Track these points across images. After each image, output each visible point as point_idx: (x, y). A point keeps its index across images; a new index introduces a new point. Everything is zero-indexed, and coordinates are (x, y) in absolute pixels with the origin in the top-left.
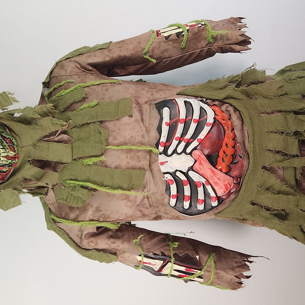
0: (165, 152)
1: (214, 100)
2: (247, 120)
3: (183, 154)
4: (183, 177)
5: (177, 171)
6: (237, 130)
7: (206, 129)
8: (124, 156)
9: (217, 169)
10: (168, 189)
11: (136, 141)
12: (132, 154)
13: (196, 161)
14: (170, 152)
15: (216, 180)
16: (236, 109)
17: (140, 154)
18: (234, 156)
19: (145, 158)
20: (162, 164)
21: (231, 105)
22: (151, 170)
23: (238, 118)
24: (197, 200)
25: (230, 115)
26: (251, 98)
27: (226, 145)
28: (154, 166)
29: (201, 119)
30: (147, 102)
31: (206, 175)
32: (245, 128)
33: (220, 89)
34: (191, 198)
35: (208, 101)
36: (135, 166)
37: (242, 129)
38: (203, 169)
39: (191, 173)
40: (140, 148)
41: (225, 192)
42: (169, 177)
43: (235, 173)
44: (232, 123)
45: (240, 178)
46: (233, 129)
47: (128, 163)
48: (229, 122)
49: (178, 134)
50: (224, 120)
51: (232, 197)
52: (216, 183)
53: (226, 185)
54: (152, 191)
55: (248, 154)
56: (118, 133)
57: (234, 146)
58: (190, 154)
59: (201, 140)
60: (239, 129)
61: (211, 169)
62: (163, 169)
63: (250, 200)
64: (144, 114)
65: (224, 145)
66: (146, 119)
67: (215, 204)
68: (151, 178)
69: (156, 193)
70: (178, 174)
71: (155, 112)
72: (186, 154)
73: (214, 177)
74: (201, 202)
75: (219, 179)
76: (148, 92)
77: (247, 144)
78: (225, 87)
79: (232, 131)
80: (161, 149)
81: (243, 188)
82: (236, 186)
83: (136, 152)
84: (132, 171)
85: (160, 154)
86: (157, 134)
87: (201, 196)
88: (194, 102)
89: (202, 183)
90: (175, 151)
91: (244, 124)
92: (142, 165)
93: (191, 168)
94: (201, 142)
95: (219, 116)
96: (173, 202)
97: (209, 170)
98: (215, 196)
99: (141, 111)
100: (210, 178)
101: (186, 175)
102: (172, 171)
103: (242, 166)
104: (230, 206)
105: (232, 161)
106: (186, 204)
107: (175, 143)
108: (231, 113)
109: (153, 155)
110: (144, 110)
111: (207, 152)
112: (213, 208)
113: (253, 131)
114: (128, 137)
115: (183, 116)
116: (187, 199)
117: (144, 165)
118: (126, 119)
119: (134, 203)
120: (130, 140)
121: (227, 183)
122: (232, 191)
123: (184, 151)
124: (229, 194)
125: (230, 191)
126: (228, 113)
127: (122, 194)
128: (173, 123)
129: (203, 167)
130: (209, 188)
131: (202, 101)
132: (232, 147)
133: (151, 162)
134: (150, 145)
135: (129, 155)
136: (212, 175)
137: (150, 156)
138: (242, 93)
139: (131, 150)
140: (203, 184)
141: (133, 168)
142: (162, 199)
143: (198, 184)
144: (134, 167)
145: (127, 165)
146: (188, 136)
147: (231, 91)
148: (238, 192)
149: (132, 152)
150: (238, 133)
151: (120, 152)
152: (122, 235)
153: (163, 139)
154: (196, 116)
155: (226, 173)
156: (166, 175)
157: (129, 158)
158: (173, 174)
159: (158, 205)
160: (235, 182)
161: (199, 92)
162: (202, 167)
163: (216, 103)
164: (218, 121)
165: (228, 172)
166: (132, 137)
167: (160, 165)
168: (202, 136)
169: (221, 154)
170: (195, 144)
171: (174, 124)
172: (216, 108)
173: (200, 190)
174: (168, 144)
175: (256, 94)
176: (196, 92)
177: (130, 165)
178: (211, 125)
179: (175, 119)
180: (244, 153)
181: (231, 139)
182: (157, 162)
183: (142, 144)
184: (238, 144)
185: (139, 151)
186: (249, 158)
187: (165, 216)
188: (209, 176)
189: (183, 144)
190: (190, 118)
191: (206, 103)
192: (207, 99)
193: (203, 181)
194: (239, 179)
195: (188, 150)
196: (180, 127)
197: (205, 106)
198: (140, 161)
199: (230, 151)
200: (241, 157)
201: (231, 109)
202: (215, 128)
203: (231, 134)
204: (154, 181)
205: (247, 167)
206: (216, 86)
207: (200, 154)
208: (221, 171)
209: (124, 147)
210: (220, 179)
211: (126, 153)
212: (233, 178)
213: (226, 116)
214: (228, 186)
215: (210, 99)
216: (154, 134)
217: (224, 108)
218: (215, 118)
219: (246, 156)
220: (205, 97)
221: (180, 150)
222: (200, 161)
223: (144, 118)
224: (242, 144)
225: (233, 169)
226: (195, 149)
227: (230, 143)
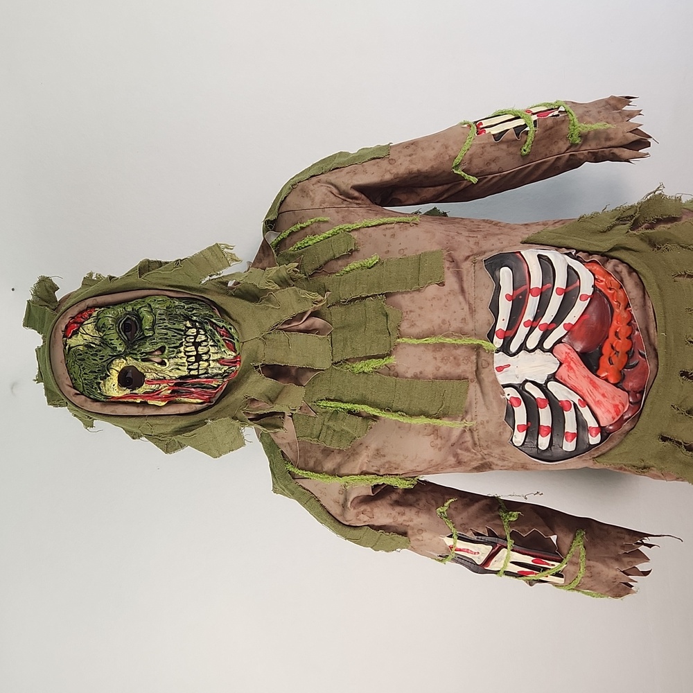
0: (505, 349)
1: (590, 253)
2: (652, 289)
3: (538, 351)
4: (537, 394)
5: (526, 381)
6: (636, 308)
7: (579, 307)
8: (429, 356)
9: (599, 377)
10: (510, 414)
11: (451, 329)
12: (444, 352)
13: (561, 364)
14: (514, 347)
15: (599, 397)
16: (631, 270)
17: (459, 352)
18: (630, 354)
19: (468, 359)
20: (500, 369)
21: (622, 262)
22: (480, 382)
23: (637, 285)
24: (563, 434)
25: (622, 281)
26: (659, 249)
27: (616, 334)
28: (485, 374)
29: (570, 288)
30: (469, 256)
31: (580, 388)
32: (649, 304)
33: (602, 232)
34: (552, 430)
35: (580, 254)
36: (450, 373)
37: (644, 305)
38: (574, 378)
39: (553, 386)
40: (459, 342)
41: (614, 419)
42: (512, 393)
43: (631, 384)
44: (625, 295)
45: (641, 393)
46: (628, 305)
47: (438, 368)
48: (621, 293)
49: (529, 315)
50: (610, 289)
51: (626, 426)
52: (598, 403)
53: (616, 406)
54: (480, 419)
55: (655, 350)
56: (419, 315)
57: (630, 335)
58: (551, 350)
59: (571, 326)
60: (638, 305)
61: (588, 377)
62: (502, 378)
63: (658, 431)
64: (465, 278)
65: (611, 334)
66: (468, 288)
67: (594, 440)
68: (479, 394)
69: (488, 422)
70: (529, 387)
71: (485, 275)
72: (544, 351)
73: (594, 391)
74: (570, 438)
75: (603, 395)
76: (470, 239)
77: (652, 331)
78: (610, 228)
79: (625, 309)
80: (498, 342)
81: (646, 410)
82: (633, 409)
83: (452, 348)
84: (445, 383)
85: (498, 351)
86: (491, 316)
87: (571, 426)
88: (556, 256)
89: (572, 403)
90: (523, 347)
91: (647, 296)
92: (462, 372)
93: (553, 377)
94: (570, 329)
95: (602, 281)
96: (519, 437)
97: (586, 379)
98: (597, 426)
99: (459, 275)
100: (587, 393)
101: (543, 388)
102: (517, 382)
103: (645, 372)
104: (621, 442)
105: (628, 362)
106: (544, 442)
107: (522, 330)
108: (623, 276)
109: (483, 354)
110: (464, 272)
111: (579, 347)
112: (591, 447)
113: (664, 308)
114: (438, 321)
115: (536, 281)
116: (545, 432)
117: (465, 371)
118: (432, 290)
119: (447, 441)
120: (440, 327)
121: (617, 403)
122: (626, 417)
123: (540, 346)
124: (620, 422)
125: (622, 416)
126: (617, 275)
127: (426, 425)
128: (520, 294)
129: (573, 374)
130: (586, 413)
131: (569, 254)
132: (627, 338)
133: (480, 366)
134: (476, 336)
135: (439, 355)
136: (592, 388)
137: (478, 355)
138: (642, 239)
139: (443, 345)
140: (575, 404)
141: (447, 378)
142: (498, 432)
143: (565, 404)
144: (447, 375)
145: (435, 372)
146: (547, 318)
147: (623, 237)
148: (636, 418)
149: (444, 349)
150: (635, 313)
151: (423, 348)
152: (415, 499)
153: (502, 325)
154: (561, 282)
155: (615, 385)
156: (507, 390)
157: (439, 359)
158: (520, 388)
159: (489, 443)
160: (631, 400)
161: (564, 239)
162: (572, 375)
163: (596, 258)
164: (600, 291)
165: (619, 383)
166: (444, 322)
167: (496, 371)
168: (572, 317)
169: (606, 349)
170: (560, 332)
171: (520, 297)
172: (596, 267)
173: (570, 416)
174: (510, 333)
175: (668, 241)
176: (559, 237)
177: (441, 372)
178: (589, 299)
179: (523, 288)
180: (649, 348)
181: (625, 324)
182: (490, 367)
183: (463, 333)
184: (637, 332)
185: (456, 347)
186: (657, 356)
187: (500, 463)
188: (585, 391)
189: (538, 333)
190: (549, 285)
191: (577, 258)
192: (578, 251)
193: (575, 399)
194: (638, 395)
195: (548, 344)
196: (533, 303)
197: (576, 265)
198: (458, 365)
199: (622, 345)
200: (643, 356)
201: (622, 269)
202: (595, 303)
203: (625, 315)
204: (485, 401)
205: (655, 373)
206: (593, 227)
207: (568, 351)
208: (606, 380)
209: (432, 340)
210: (606, 395)
211: (433, 351)
212: (628, 392)
213: (614, 281)
214: (620, 407)
215: (584, 252)
216: (484, 315)
217: (610, 266)
218: (594, 286)
219: (652, 355)
220: (576, 247)
221: (532, 343)
222: (569, 363)
223: (465, 286)
224: (645, 332)
225: (627, 378)
226: (559, 341)
227: (624, 330)
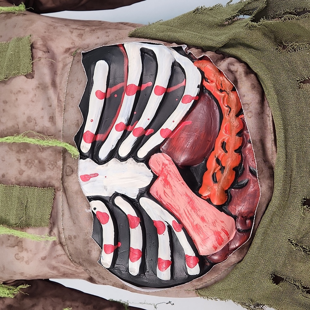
0: (93, 155)
1: (204, 49)
3: (131, 160)
4: (128, 210)
5: (116, 194)
6: (250, 114)
7: (182, 109)
8: (12, 157)
9: (200, 196)
10: (98, 231)
11: (38, 128)
12: (28, 154)
13: (155, 178)
14: (103, 153)
15: (198, 221)
16: (249, 71)
17: (44, 155)
18: (238, 171)
19: (54, 164)
20: (86, 178)
21: (240, 60)
22: (65, 191)
23: (253, 87)
24: (157, 260)
25: (235, 81)
27: (224, 145)
28: (71, 183)
29: (173, 89)
30: (70, 49)
31: (177, 208)
33: (219, 26)
34: (143, 254)
35: (193, 51)
36: (34, 178)
37: (261, 113)
38: (170, 194)
39: (145, 202)
40: (44, 143)
41: (216, 248)
42: (100, 207)
44: (238, 99)
45: (251, 219)
46: (240, 113)
47: (21, 172)
48: (233, 96)
49: (123, 117)
50: (221, 91)
51: (233, 258)
52: (197, 228)
53: (217, 234)
54: (67, 233)
55: (271, 168)
56: (4, 110)
57: (240, 148)
58: (146, 160)
60: (253, 111)
61: (187, 195)
62: (89, 189)
64: (59, 72)
65: (218, 144)
66: (61, 83)
68: (66, 206)
69: (75, 237)
70: (119, 201)
71: (81, 68)
72: (137, 160)
73: (192, 213)
74: (164, 266)
75: (203, 219)
79: (237, 116)
80: (86, 147)
82: (241, 237)
83: (37, 150)
84: (27, 190)
85: (83, 156)
86: (80, 116)
87: (164, 253)
88: (161, 50)
89: (166, 225)
90: (114, 154)
91: (266, 104)
92: (48, 178)
93: (146, 192)
94: (169, 137)
95: (212, 82)
96: (107, 259)
97: (184, 197)
99: (53, 67)
100: (184, 215)
101: (134, 203)
102: (106, 194)
103: (256, 194)
105: (235, 181)
106: (134, 267)
107: (115, 135)
108: (238, 77)
109: (69, 160)
110: (60, 65)
111: (182, 158)
112: (190, 278)
113: (284, 119)
114: (22, 119)
115: (134, 78)
116: (137, 256)
117: (50, 177)
118: (20, 82)
120: (25, 125)
121: (219, 229)
122: (233, 246)
123: (133, 154)
124: (226, 252)
125: (228, 245)
126: (231, 76)
129: (170, 190)
130: (181, 236)
131: (178, 50)
132: (235, 151)
133: (65, 174)
134: (65, 139)
135: (23, 157)
136: (189, 209)
140: (169, 227)
141: (30, 184)
142: (86, 250)
143: (159, 226)
144: (31, 181)
145: (19, 176)
146: (143, 122)
148: (245, 248)
149: (28, 151)
150: (250, 121)
151: (6, 148)
153: (91, 127)
154: (162, 80)
155: (220, 208)
156: (94, 204)
157: (23, 162)
158: (109, 202)
160: (240, 227)
161: (175, 32)
162: (168, 191)
163: (208, 54)
164: (210, 93)
165: (224, 205)
166: (29, 119)
167: (81, 180)
168: (171, 124)
169: (212, 164)
170: (156, 140)
171: (116, 96)
173: (164, 239)
174: (99, 137)
176: (169, 30)
177: (24, 178)
179: (119, 86)
180: (262, 165)
181: (234, 133)
182: (74, 175)
184: (249, 145)
185: (43, 149)
188: (182, 211)
189: (131, 139)
190: (150, 84)
191: (185, 54)
192: (189, 47)
193: (170, 220)
194: (248, 221)
195: (142, 153)
197: (184, 61)
198: (44, 170)
199: (230, 160)
200: (253, 173)
201: (239, 68)
202: (201, 107)
203: (235, 123)
204: (71, 213)
205: (267, 195)
206: (211, 19)
207: (167, 162)
208: (209, 201)
210: (206, 219)
211: (18, 152)
212: (235, 218)
213: (227, 83)
214: (223, 235)
215: (197, 47)
216: (74, 114)
217: (223, 65)
218: (201, 87)
219: (266, 172)
220: (186, 41)
221: (124, 151)
222: (166, 177)
223: (58, 80)
224: (259, 145)
225: (235, 200)
226: (157, 150)
227: (233, 141)
